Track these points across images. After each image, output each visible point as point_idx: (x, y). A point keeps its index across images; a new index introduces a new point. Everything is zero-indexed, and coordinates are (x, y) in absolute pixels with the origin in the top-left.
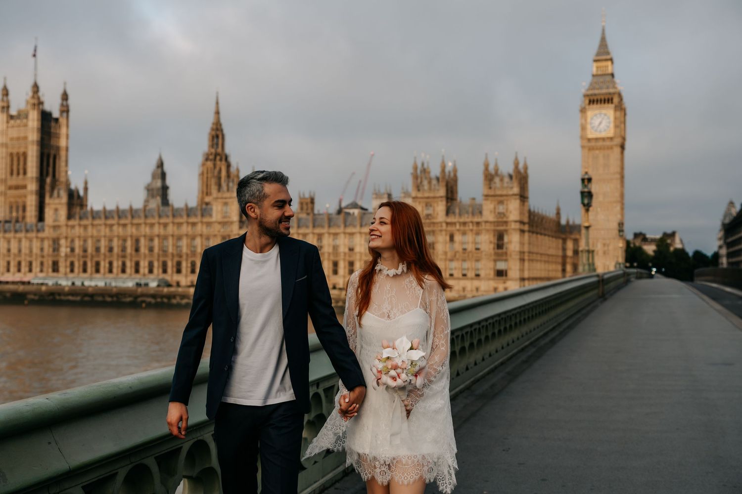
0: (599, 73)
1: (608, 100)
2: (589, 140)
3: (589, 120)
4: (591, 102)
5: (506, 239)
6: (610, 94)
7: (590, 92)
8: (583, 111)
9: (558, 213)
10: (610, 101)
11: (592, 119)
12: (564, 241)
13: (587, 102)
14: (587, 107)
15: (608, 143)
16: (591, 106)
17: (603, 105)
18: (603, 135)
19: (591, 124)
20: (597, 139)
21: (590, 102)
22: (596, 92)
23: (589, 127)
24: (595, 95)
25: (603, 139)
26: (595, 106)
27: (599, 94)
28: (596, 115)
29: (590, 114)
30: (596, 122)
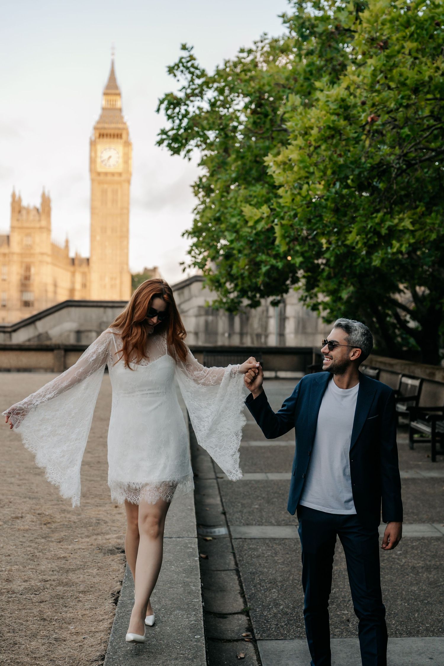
0: (109, 107)
1: (117, 136)
2: (99, 174)
3: (99, 154)
4: (102, 136)
5: (33, 270)
6: (119, 129)
7: (100, 126)
8: (93, 144)
9: (67, 246)
10: (119, 136)
11: (102, 153)
12: (73, 274)
13: (97, 135)
14: (98, 140)
15: (116, 178)
16: (101, 140)
17: (112, 140)
18: (112, 169)
19: (101, 157)
20: (106, 174)
21: (100, 135)
22: (106, 126)
23: (99, 160)
24: (105, 128)
25: (113, 174)
26: (105, 140)
27: (109, 129)
28: (105, 150)
29: (100, 147)
30: (105, 156)
